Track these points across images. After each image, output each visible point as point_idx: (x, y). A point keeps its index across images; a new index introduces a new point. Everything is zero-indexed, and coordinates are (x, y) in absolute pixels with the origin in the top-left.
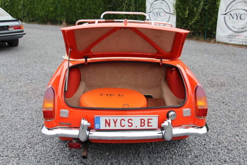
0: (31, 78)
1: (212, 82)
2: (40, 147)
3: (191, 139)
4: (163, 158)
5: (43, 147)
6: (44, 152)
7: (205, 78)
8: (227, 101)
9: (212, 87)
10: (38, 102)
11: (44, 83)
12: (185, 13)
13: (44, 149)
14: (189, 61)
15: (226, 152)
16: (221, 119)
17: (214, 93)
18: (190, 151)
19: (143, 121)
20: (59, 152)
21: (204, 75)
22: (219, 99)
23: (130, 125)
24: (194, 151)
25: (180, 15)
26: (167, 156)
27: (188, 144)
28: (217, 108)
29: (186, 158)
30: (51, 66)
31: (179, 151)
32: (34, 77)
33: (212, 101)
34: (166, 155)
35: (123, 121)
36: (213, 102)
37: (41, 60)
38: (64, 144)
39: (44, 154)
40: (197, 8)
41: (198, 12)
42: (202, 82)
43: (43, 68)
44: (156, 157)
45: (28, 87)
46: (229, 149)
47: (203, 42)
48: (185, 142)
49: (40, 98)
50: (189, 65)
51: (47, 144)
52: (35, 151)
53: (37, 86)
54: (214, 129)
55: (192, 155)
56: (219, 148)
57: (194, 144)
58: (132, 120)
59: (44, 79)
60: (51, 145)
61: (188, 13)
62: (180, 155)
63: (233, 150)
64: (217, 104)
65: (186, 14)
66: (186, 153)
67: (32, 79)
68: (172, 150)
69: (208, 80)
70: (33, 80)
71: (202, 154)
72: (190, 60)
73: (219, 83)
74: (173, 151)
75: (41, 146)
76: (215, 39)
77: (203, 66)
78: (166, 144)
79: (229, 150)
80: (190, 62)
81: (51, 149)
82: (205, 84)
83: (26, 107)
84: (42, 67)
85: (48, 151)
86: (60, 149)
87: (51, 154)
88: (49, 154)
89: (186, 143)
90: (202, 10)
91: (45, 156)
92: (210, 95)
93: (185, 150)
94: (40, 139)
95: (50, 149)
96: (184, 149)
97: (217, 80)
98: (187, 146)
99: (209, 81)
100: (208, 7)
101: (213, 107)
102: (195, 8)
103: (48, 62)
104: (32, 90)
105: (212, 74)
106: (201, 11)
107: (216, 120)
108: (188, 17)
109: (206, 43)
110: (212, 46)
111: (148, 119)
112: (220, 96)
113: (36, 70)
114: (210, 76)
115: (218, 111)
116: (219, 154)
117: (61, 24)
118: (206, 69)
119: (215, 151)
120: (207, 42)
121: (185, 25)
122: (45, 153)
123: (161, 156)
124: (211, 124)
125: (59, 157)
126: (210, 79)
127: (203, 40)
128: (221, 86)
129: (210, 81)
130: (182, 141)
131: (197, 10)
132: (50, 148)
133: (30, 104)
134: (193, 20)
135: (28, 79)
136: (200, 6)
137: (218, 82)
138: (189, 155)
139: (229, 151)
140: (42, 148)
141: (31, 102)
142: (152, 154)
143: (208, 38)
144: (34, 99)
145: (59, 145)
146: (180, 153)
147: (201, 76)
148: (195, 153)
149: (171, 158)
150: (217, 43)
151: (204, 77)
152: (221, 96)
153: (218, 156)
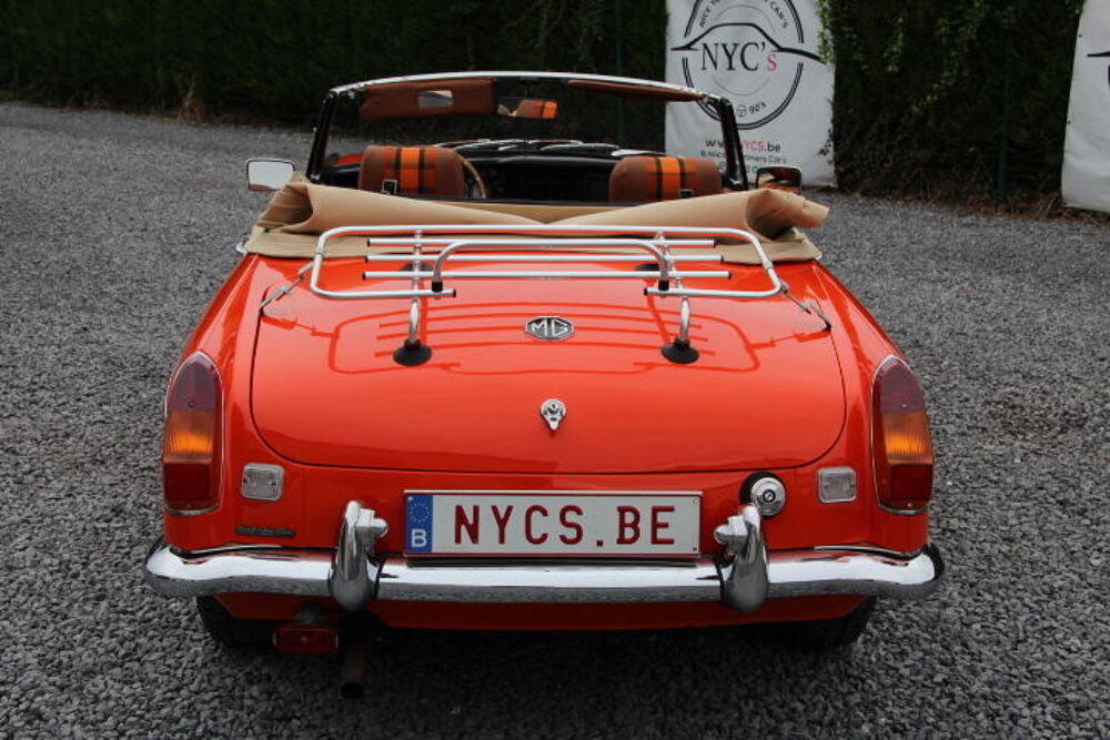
0: (29, 379)
1: (1013, 407)
2: (110, 683)
3: (879, 660)
4: (734, 732)
5: (126, 683)
6: (135, 706)
7: (976, 391)
8: (1086, 496)
9: (1013, 434)
10: (79, 494)
11: (105, 407)
12: (886, 47)
13: (133, 691)
14: (897, 310)
15: (1052, 714)
16: (1042, 577)
17: (1018, 461)
18: (870, 707)
19: (629, 518)
20: (215, 703)
21: (973, 374)
22: (1041, 488)
23: (571, 533)
24: (888, 709)
25: (857, 63)
26: (751, 725)
27: (863, 681)
28: (1026, 527)
29: (847, 732)
30: (136, 322)
31: (815, 705)
32: (44, 377)
33: (1003, 497)
34: (747, 718)
35: (536, 515)
36: (1009, 502)
37: (76, 296)
38: (236, 671)
39: (138, 712)
40: (953, 18)
41: (958, 41)
42: (960, 409)
43: (93, 334)
44: (696, 729)
45: (14, 421)
46: (1067, 701)
47: (986, 213)
48: (846, 670)
49: (89, 473)
50: (897, 329)
51: (147, 674)
52: (88, 701)
53: (67, 417)
54: (998, 619)
55: (877, 724)
56: (1015, 697)
57: (894, 679)
58: (579, 512)
59: (102, 384)
60: (168, 673)
61: (904, 49)
62: (820, 723)
63: (1088, 708)
64: (1028, 510)
65: (892, 54)
66: (847, 715)
67: (35, 383)
68: (778, 698)
69: (996, 397)
70: (42, 388)
71: (931, 720)
72: (901, 305)
73: (1050, 416)
74: (782, 707)
75: (119, 681)
76: (1056, 194)
77: (971, 333)
78: (752, 678)
79: (1071, 706)
80: (903, 312)
81: (170, 691)
82: (973, 418)
83: (19, 514)
84: (85, 329)
85: (155, 700)
86: (216, 691)
87: (173, 711)
88: (164, 712)
89: (849, 671)
90: (981, 31)
91: (142, 721)
92: (997, 471)
93: (846, 704)
94: (112, 651)
95: (165, 693)
96: (840, 697)
97: (1043, 399)
98: (856, 686)
99: (998, 403)
100: (1017, 12)
101: (1006, 523)
102: (940, 21)
103: (117, 306)
104: (39, 438)
105: (1017, 371)
106: (974, 37)
107: (1014, 579)
108: (902, 71)
109: (1007, 216)
110: (1038, 232)
111: (655, 510)
112: (1049, 473)
113: (52, 343)
114: (1006, 378)
115: (1032, 539)
116: (1015, 723)
117: (169, 107)
118: (991, 346)
119: (994, 706)
120: (1008, 211)
121: (884, 119)
122: (139, 709)
123: (721, 723)
124: (988, 597)
125: (216, 726)
126: (1001, 395)
127: (986, 202)
128: (1061, 432)
129: (1005, 403)
130: (831, 667)
131: (955, 28)
132: (166, 689)
133: (40, 502)
134: (932, 92)
135: (12, 387)
136: (970, 11)
137: (1049, 408)
138: (863, 721)
139: (1067, 710)
140: (122, 689)
141: (43, 493)
142: (679, 712)
143: (1019, 191)
144: (60, 481)
145: (210, 674)
146: (816, 715)
147: (956, 382)
148: (895, 716)
149: (770, 733)
150: (1067, 218)
151: (973, 385)
152: (1057, 475)
153: (1011, 729)
